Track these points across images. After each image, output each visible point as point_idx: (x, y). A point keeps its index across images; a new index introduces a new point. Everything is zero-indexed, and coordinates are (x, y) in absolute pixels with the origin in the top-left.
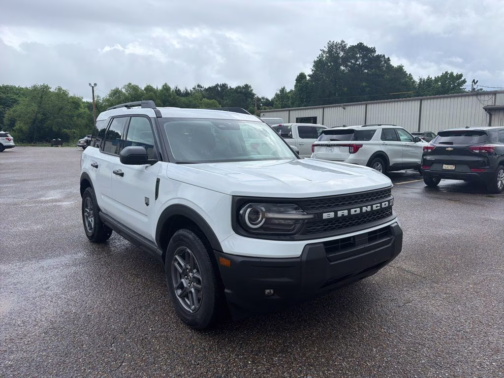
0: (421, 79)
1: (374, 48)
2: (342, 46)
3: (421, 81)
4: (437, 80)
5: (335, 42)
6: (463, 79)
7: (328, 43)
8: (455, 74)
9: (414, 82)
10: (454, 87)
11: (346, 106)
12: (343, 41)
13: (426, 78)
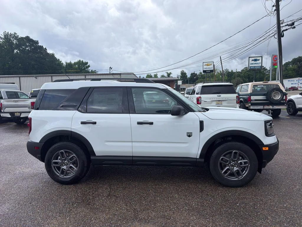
0: (66, 63)
1: (38, 41)
2: (15, 37)
3: (67, 64)
4: (75, 64)
5: (9, 33)
6: (88, 64)
7: (4, 33)
8: (84, 62)
9: (62, 64)
10: (85, 69)
11: (37, 76)
12: (15, 33)
13: (69, 62)
